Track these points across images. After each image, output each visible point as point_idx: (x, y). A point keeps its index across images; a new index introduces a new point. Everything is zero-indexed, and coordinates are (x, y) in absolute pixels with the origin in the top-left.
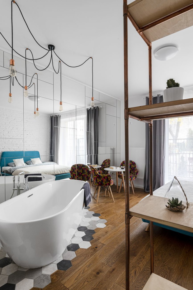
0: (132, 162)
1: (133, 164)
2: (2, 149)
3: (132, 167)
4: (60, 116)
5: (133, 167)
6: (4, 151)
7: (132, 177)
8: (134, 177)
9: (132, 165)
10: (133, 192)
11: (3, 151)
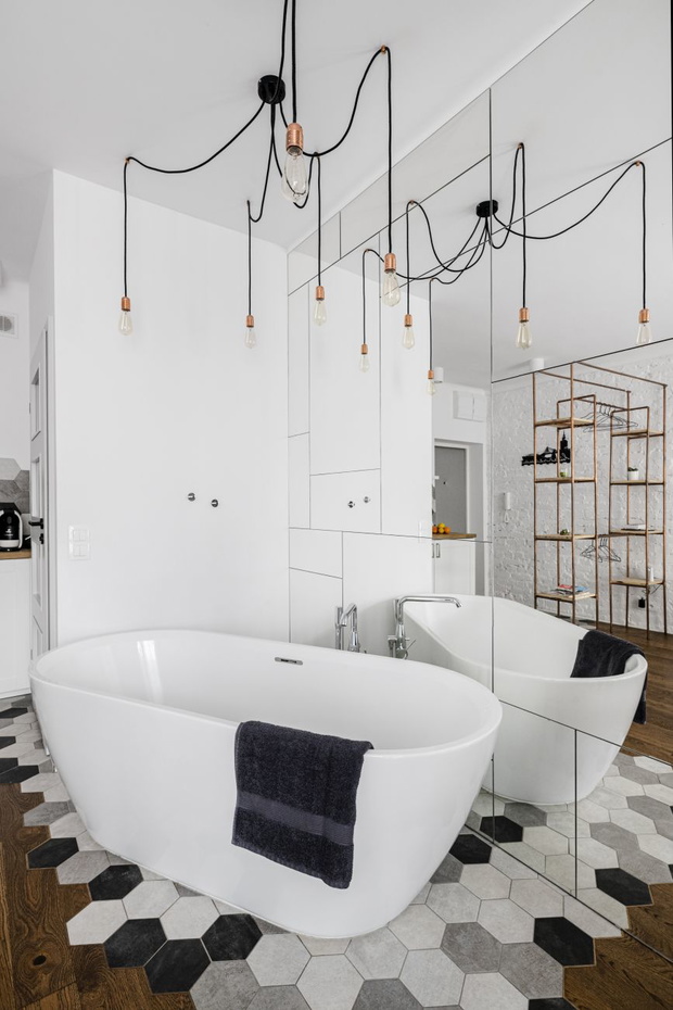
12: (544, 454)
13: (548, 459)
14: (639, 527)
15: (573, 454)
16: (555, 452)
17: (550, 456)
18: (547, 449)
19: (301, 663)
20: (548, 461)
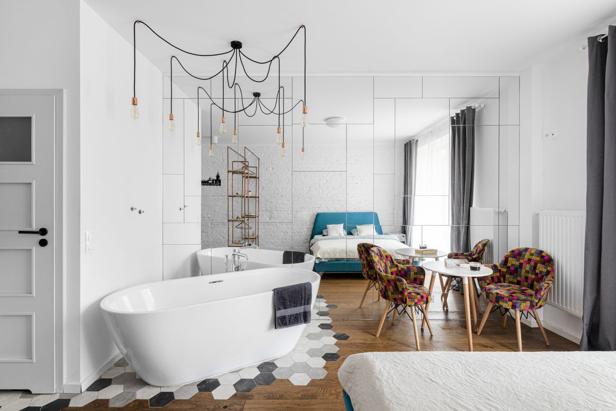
0: (543, 257)
1: (543, 263)
2: (318, 209)
3: (537, 271)
4: (417, 141)
5: (541, 272)
6: (320, 211)
7: (518, 299)
8: (525, 301)
9: (539, 266)
10: (516, 338)
11: (318, 212)
12: (208, 181)
13: (210, 183)
14: (253, 214)
15: (222, 181)
16: (213, 180)
17: (211, 182)
18: (210, 178)
19: (222, 281)
20: (210, 184)
